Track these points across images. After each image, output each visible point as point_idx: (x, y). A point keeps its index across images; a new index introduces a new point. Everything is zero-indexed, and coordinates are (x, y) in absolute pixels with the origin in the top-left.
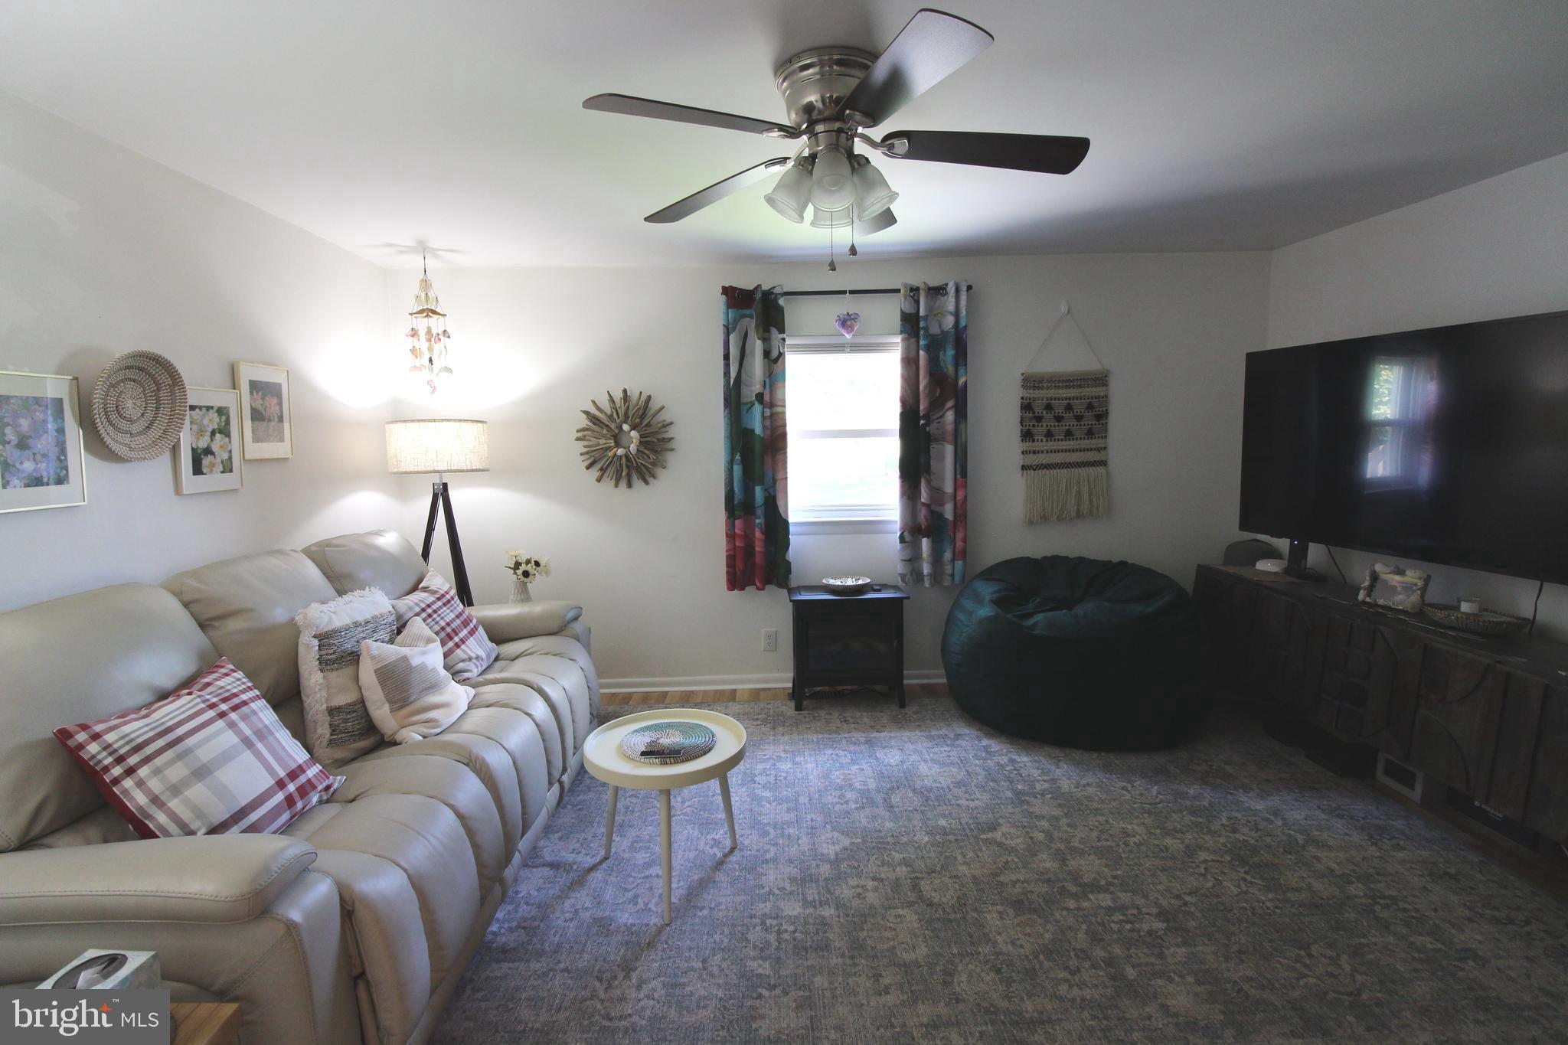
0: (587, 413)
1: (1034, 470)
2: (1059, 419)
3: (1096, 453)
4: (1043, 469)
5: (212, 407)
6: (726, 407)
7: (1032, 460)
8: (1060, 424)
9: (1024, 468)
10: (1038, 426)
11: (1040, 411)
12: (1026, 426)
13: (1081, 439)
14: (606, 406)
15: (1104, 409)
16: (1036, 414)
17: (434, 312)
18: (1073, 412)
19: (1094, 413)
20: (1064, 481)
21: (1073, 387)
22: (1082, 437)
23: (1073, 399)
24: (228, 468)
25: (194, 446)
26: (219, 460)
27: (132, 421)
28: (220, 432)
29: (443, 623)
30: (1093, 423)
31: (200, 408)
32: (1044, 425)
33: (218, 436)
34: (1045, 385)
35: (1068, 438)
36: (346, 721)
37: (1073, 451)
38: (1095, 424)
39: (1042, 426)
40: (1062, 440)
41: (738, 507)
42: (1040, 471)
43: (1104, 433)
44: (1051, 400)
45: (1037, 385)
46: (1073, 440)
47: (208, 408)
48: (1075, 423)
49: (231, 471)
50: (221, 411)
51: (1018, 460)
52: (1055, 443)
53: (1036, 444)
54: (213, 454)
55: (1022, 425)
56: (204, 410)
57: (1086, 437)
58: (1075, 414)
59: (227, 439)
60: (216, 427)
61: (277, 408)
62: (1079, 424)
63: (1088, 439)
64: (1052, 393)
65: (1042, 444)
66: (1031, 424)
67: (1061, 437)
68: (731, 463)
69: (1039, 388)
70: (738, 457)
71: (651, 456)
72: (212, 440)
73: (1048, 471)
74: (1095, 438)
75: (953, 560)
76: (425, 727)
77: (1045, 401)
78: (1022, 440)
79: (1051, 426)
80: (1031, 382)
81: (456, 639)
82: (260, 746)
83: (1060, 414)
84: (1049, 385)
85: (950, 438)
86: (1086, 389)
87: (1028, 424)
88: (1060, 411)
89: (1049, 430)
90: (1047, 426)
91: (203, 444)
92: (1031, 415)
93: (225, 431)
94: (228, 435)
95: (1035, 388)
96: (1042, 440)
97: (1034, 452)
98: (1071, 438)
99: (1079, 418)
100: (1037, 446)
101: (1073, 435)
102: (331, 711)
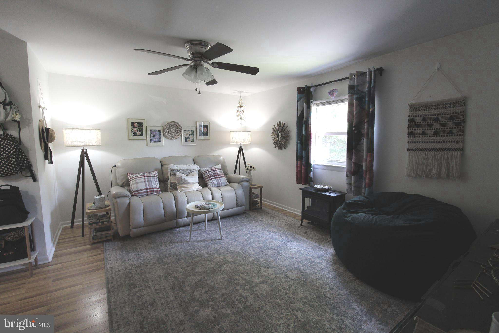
0: (272, 128)
1: (414, 151)
2: (430, 125)
3: (455, 144)
4: (419, 151)
5: (190, 130)
6: (297, 125)
7: (413, 146)
8: (431, 128)
9: (409, 150)
10: (417, 129)
11: (419, 122)
12: (410, 129)
13: (444, 136)
14: (276, 126)
15: (462, 119)
16: (417, 124)
17: (242, 106)
18: (440, 122)
19: (454, 122)
20: (431, 157)
21: (440, 108)
22: (446, 135)
23: (440, 115)
24: (193, 141)
25: (185, 137)
26: (191, 139)
27: (173, 133)
28: (191, 134)
29: (209, 174)
30: (454, 127)
31: (187, 130)
32: (421, 129)
33: (191, 135)
34: (423, 109)
35: (436, 136)
36: (173, 185)
37: (439, 142)
38: (455, 128)
39: (420, 129)
40: (432, 136)
41: (299, 158)
42: (417, 152)
43: (463, 132)
44: (426, 116)
45: (418, 109)
46: (439, 136)
47: (189, 130)
48: (441, 128)
49: (194, 141)
50: (192, 131)
51: (407, 146)
52: (427, 138)
53: (416, 138)
54: (190, 138)
55: (408, 129)
56: (188, 131)
57: (448, 135)
58: (441, 122)
59: (193, 136)
60: (190, 133)
61: (206, 130)
62: (443, 128)
63: (449, 136)
64: (426, 112)
65: (419, 138)
66: (414, 128)
67: (431, 135)
68: (297, 143)
69: (419, 110)
70: (299, 142)
71: (284, 140)
72: (189, 136)
73: (422, 152)
74: (455, 135)
75: (365, 187)
76: (181, 190)
77: (422, 117)
78: (408, 137)
79: (425, 129)
80: (413, 108)
81: (210, 178)
82: (147, 183)
83: (431, 123)
84: (425, 108)
85: (365, 135)
86: (449, 109)
87: (411, 128)
88: (432, 122)
89: (424, 131)
90: (423, 129)
91: (187, 136)
92: (414, 124)
93: (193, 134)
94: (193, 135)
95: (416, 110)
96: (419, 137)
97: (415, 142)
98: (438, 135)
99: (443, 125)
100: (418, 139)
101: (439, 134)
102: (171, 183)
